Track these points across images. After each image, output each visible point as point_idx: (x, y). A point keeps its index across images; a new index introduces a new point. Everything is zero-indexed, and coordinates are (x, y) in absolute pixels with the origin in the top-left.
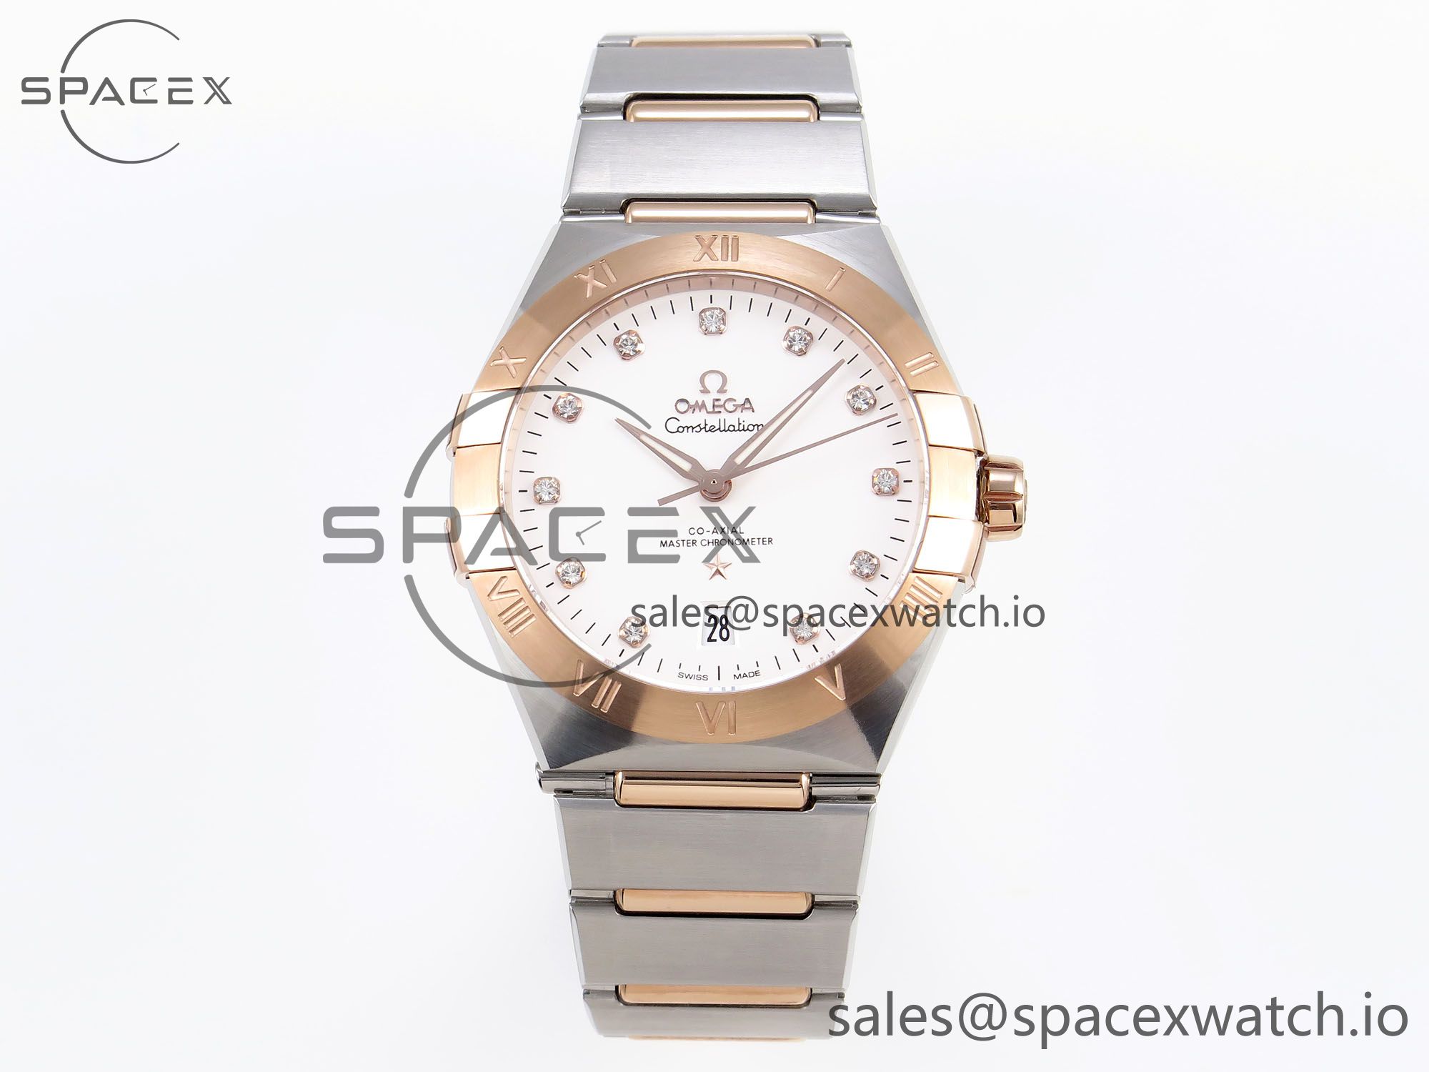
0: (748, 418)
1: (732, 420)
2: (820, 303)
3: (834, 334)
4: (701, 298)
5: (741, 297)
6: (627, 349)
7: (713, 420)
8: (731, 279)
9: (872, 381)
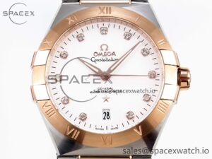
0: (114, 57)
1: (109, 58)
2: (134, 25)
3: (138, 34)
4: (101, 25)
5: (112, 24)
6: (80, 38)
7: (104, 58)
8: (109, 19)
9: (148, 47)
